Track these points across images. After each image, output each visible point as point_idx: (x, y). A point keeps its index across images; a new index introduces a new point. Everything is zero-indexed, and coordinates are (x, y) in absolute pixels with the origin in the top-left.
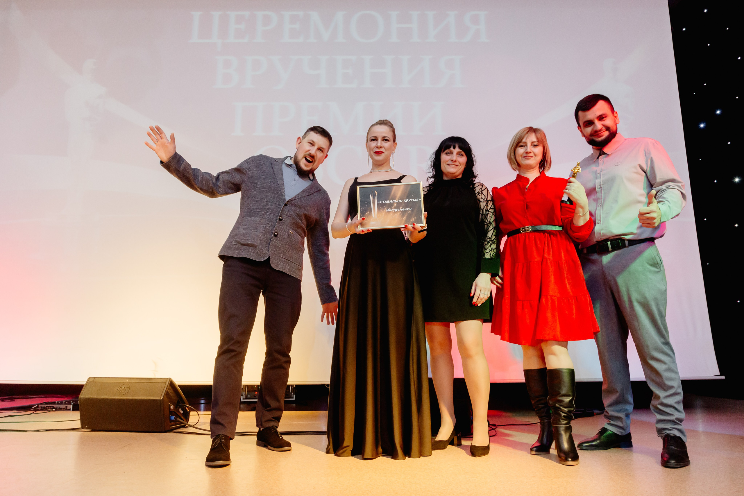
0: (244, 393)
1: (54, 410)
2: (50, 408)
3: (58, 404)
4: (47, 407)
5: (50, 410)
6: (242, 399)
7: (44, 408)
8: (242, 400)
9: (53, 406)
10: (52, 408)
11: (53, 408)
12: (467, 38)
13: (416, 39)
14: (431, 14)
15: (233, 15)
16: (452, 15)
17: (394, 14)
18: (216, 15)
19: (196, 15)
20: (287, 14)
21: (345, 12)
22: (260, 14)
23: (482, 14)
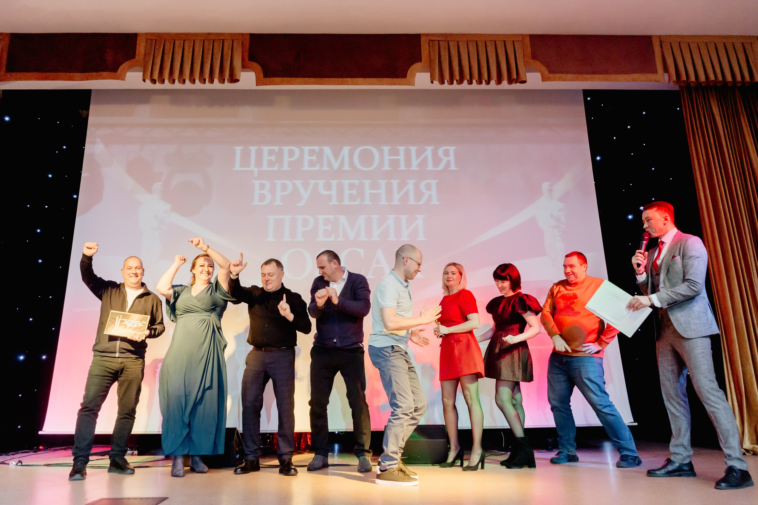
12: (441, 167)
13: (402, 167)
14: (413, 149)
15: (266, 149)
16: (429, 150)
17: (386, 149)
18: (253, 149)
19: (238, 149)
20: (306, 149)
21: (349, 147)
22: (286, 149)
23: (452, 149)
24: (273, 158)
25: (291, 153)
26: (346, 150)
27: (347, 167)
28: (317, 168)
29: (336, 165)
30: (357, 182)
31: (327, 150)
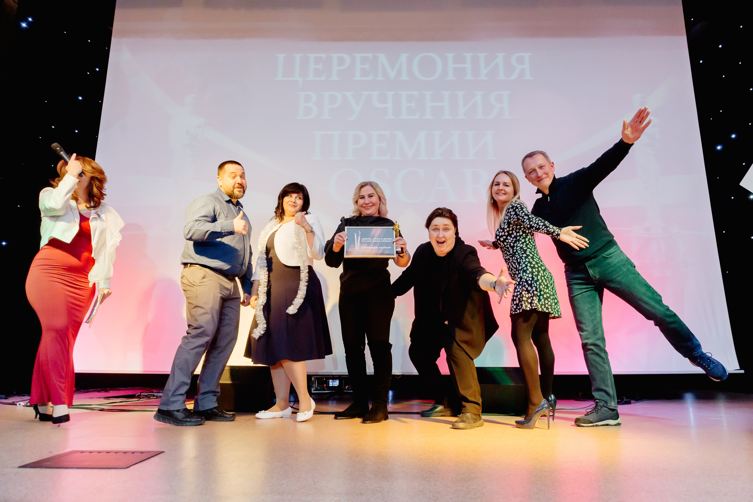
0: (314, 385)
1: (155, 397)
2: (151, 396)
3: (156, 393)
4: (148, 395)
5: (152, 397)
6: (312, 390)
7: (145, 396)
8: (313, 392)
9: (153, 395)
10: (152, 396)
11: (154, 396)
12: (514, 76)
13: (469, 77)
14: (482, 56)
15: (312, 56)
16: (500, 57)
17: (450, 56)
18: (298, 57)
19: (281, 57)
20: (358, 56)
21: (408, 54)
22: (335, 56)
23: (527, 56)
24: (320, 66)
25: (341, 61)
26: (404, 57)
27: (404, 77)
28: (370, 78)
29: (392, 74)
30: (416, 93)
31: (382, 58)
